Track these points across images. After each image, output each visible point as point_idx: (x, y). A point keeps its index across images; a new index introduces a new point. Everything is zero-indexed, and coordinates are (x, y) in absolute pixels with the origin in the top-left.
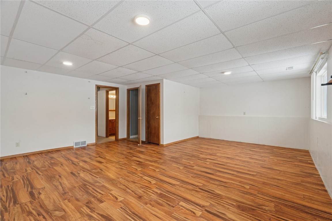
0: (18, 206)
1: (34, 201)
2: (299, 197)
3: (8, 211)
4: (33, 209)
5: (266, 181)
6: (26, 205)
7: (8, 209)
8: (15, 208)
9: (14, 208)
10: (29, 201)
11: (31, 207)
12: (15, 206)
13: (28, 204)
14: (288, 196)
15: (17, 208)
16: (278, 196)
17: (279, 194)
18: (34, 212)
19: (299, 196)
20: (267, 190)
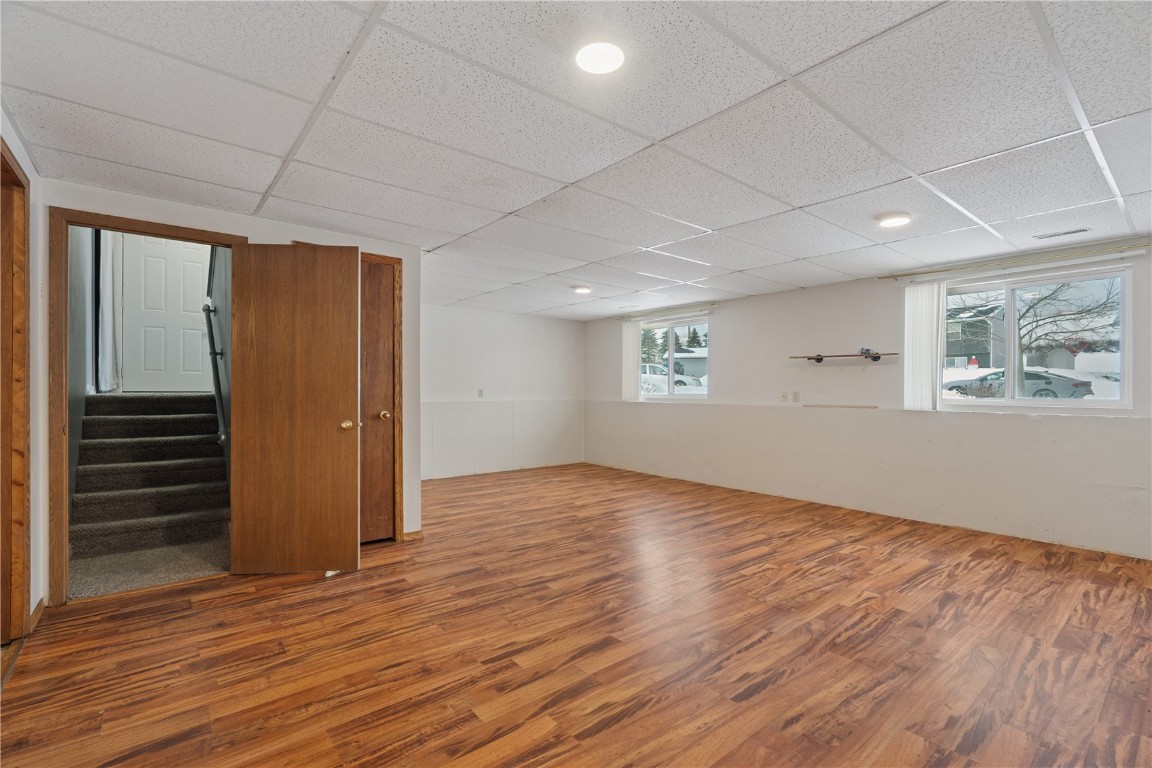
0: (1050, 738)
1: (997, 713)
3: (1087, 746)
4: (1023, 698)
6: (1027, 723)
7: (1083, 753)
8: (1061, 739)
9: (1066, 741)
10: (1008, 727)
11: (1022, 707)
12: (1058, 744)
13: (1019, 719)
15: (1057, 734)
18: (1029, 692)
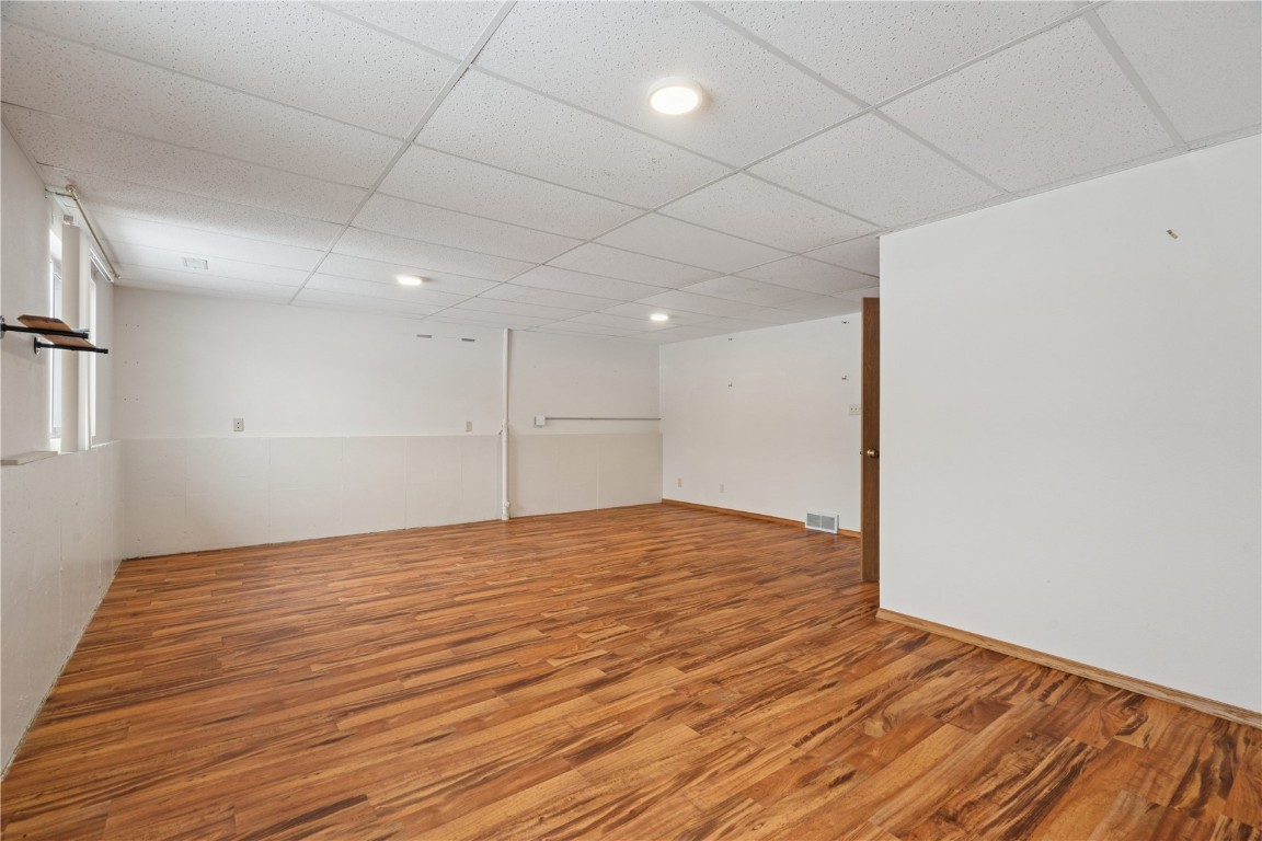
2: (145, 721)
5: (278, 716)
14: (184, 705)
16: (218, 691)
17: (215, 697)
19: (144, 725)
20: (257, 690)
